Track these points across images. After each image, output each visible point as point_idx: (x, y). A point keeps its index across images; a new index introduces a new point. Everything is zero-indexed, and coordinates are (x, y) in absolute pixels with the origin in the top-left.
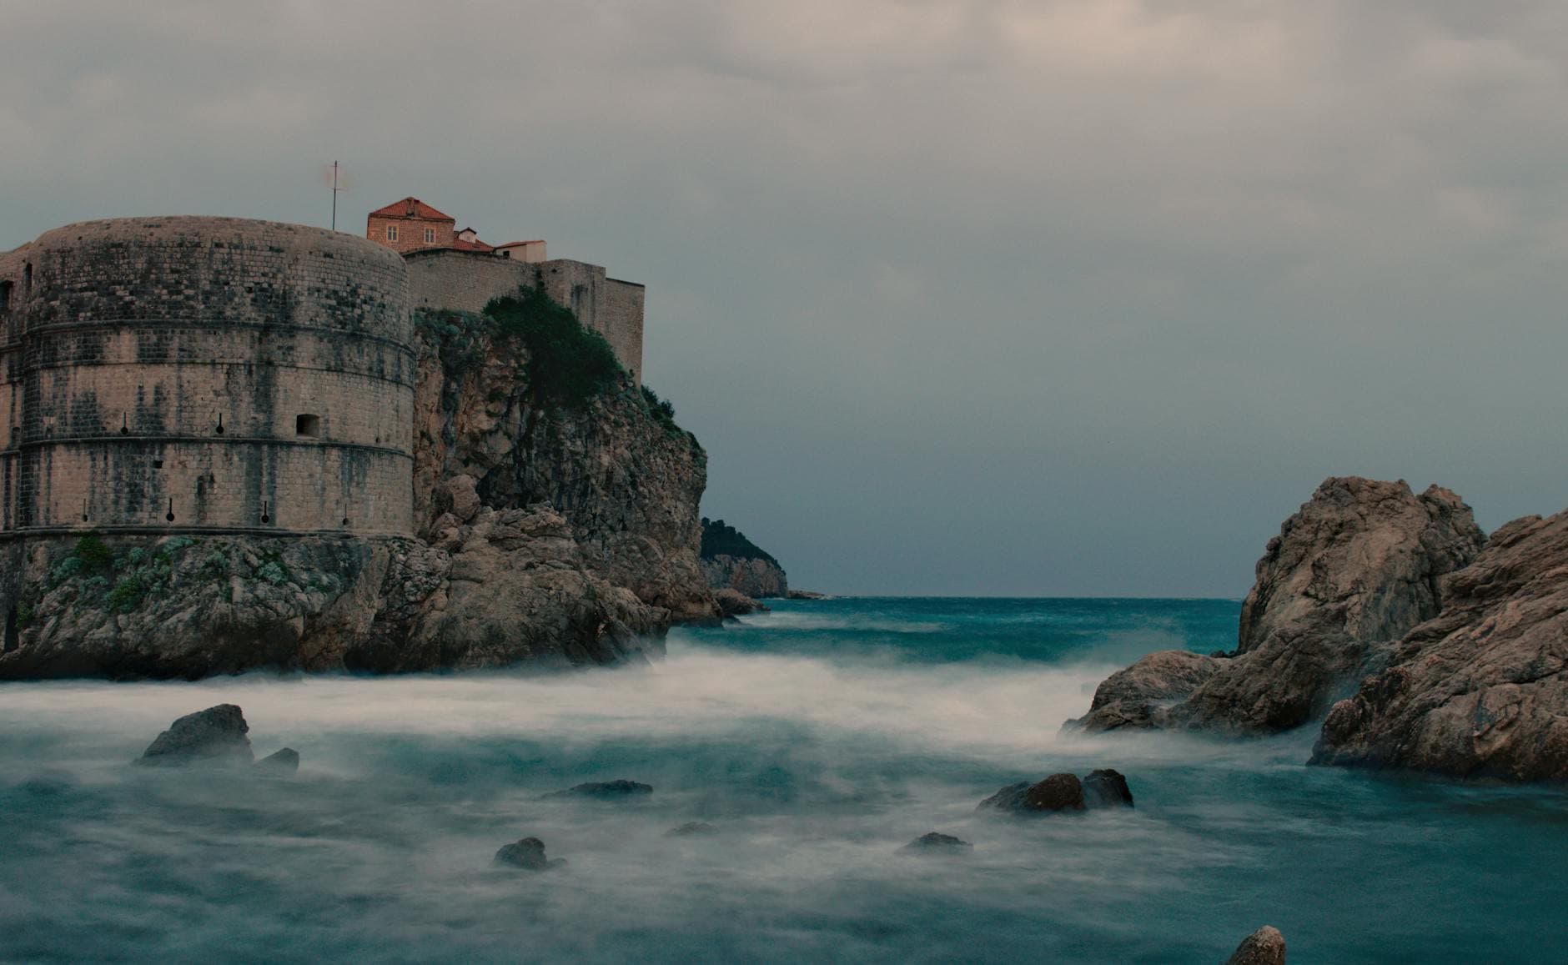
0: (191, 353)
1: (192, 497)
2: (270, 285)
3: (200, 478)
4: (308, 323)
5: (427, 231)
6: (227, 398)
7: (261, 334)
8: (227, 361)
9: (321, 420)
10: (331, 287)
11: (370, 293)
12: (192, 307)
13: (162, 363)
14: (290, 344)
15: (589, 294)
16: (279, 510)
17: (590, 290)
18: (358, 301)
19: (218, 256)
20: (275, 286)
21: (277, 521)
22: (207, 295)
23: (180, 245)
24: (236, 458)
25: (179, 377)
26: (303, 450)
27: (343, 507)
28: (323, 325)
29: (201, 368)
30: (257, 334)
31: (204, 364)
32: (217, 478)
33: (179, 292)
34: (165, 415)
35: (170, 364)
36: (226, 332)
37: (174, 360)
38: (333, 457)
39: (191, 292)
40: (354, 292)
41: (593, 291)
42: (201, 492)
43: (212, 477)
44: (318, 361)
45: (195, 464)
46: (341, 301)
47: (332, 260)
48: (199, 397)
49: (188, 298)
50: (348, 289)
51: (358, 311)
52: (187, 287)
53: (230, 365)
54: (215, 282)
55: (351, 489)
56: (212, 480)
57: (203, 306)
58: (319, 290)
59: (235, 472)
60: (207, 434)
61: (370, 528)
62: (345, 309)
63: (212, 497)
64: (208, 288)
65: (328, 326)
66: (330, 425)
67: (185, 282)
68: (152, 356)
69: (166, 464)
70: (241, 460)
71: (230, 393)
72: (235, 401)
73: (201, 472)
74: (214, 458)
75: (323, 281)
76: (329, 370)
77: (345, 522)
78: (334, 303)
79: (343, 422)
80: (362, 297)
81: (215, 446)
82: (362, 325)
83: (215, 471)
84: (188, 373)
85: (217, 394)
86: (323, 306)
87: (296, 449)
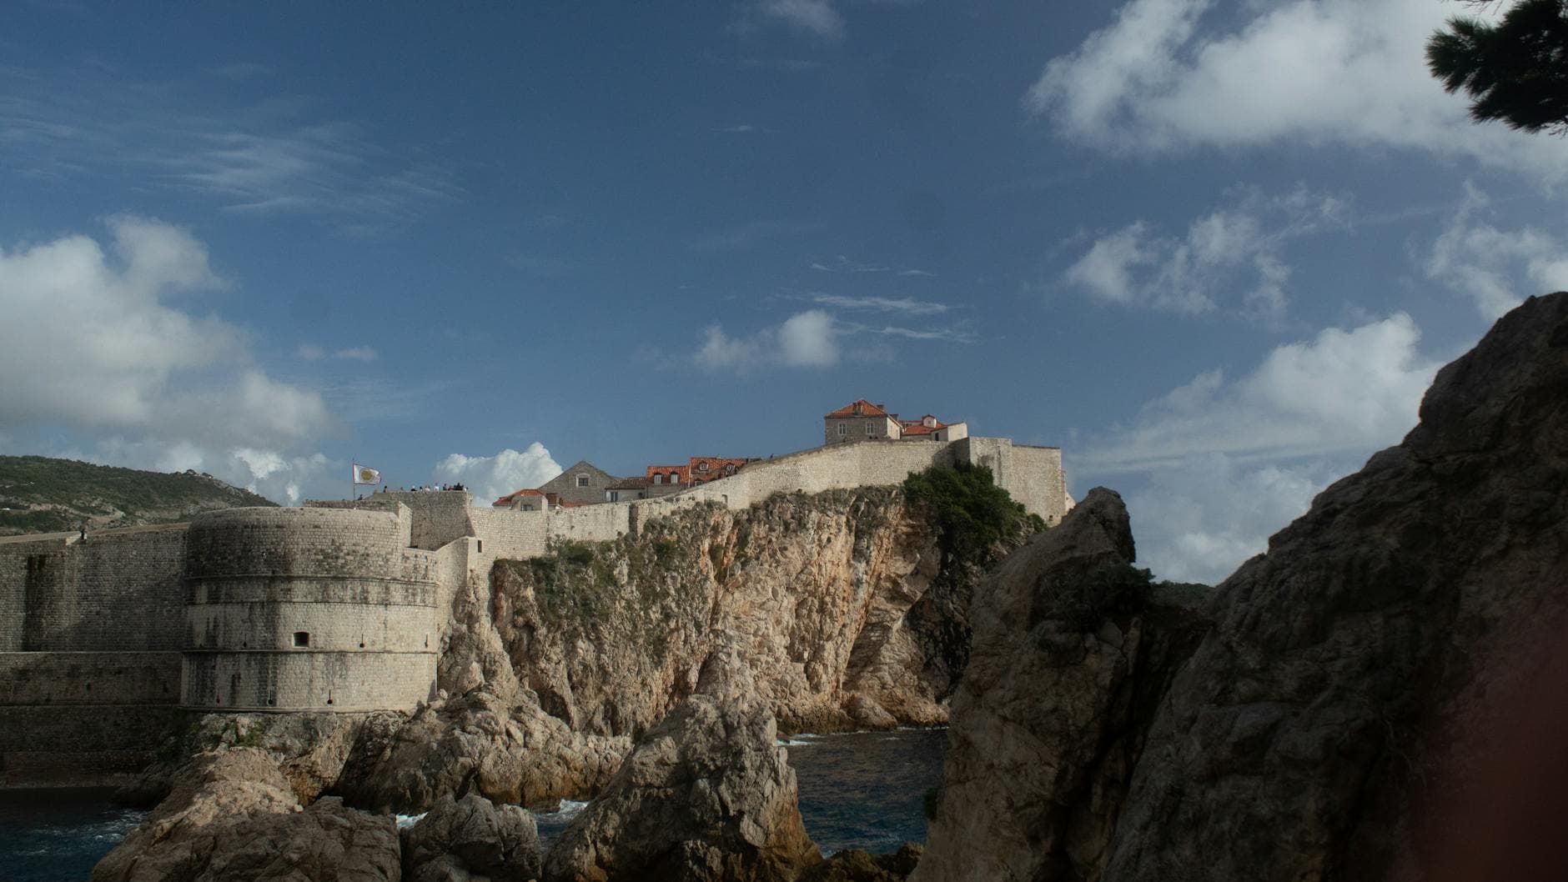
0: (231, 597)
1: (229, 688)
2: (276, 550)
3: (233, 676)
4: (301, 572)
5: (868, 425)
6: (249, 624)
7: (270, 582)
8: (250, 600)
9: (311, 635)
10: (319, 547)
11: (354, 548)
12: (232, 567)
13: (217, 603)
14: (289, 587)
15: (995, 462)
16: (279, 696)
17: (996, 459)
18: (342, 554)
19: (245, 533)
20: (279, 550)
21: (278, 703)
22: (239, 558)
23: (227, 528)
24: (253, 663)
25: (225, 612)
26: (297, 656)
27: (328, 693)
28: (312, 572)
29: (236, 606)
30: (267, 582)
31: (238, 603)
32: (242, 676)
33: (226, 558)
34: (218, 636)
35: (221, 604)
36: (249, 583)
37: (222, 601)
38: (320, 660)
39: (231, 557)
40: (338, 549)
41: (999, 459)
42: (233, 686)
43: (239, 675)
44: (309, 596)
45: (230, 667)
46: (327, 556)
47: (320, 530)
48: (234, 624)
49: (230, 561)
50: (333, 547)
51: (341, 561)
52: (229, 555)
53: (252, 603)
54: (243, 550)
55: (335, 680)
56: (239, 678)
57: (237, 566)
58: (309, 550)
59: (252, 672)
60: (238, 649)
61: (352, 705)
62: (330, 560)
63: (239, 688)
64: (240, 554)
65: (316, 573)
66: (318, 639)
67: (229, 551)
68: (214, 599)
69: (217, 667)
70: (256, 664)
71: (251, 621)
72: (253, 627)
73: (234, 672)
74: (241, 663)
75: (313, 544)
76: (316, 602)
77: (330, 702)
78: (321, 557)
79: (329, 635)
80: (346, 551)
81: (241, 656)
82: (346, 570)
83: (241, 672)
84: (229, 608)
85: (244, 621)
86: (312, 560)
87: (292, 655)
